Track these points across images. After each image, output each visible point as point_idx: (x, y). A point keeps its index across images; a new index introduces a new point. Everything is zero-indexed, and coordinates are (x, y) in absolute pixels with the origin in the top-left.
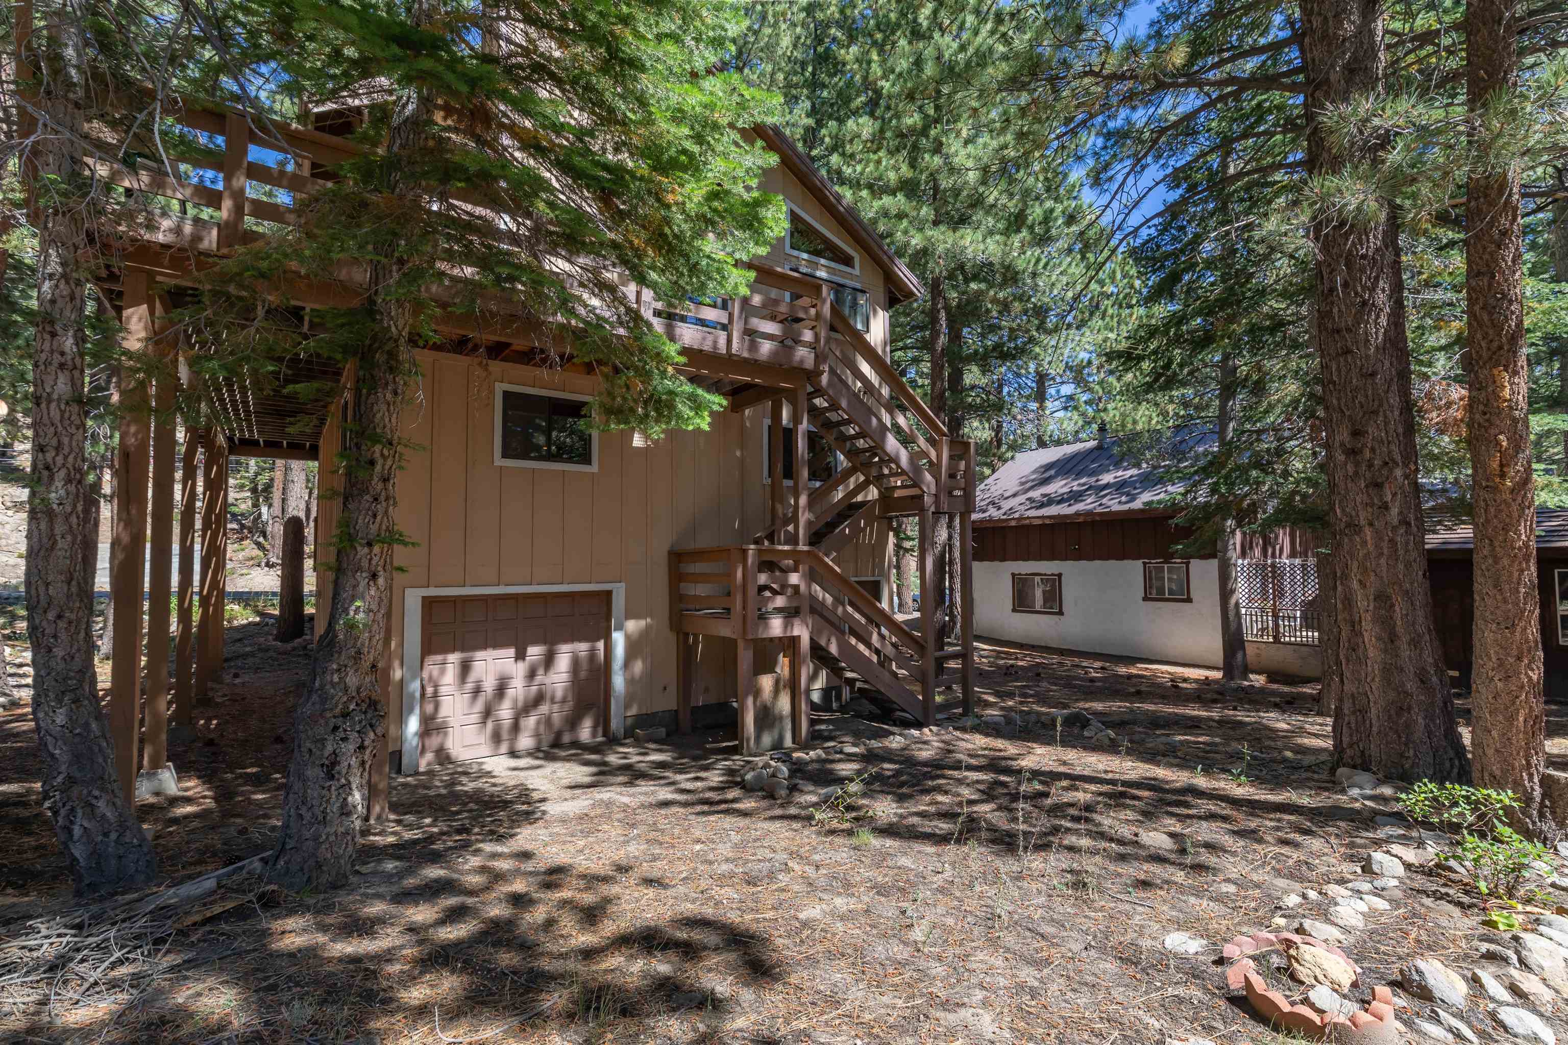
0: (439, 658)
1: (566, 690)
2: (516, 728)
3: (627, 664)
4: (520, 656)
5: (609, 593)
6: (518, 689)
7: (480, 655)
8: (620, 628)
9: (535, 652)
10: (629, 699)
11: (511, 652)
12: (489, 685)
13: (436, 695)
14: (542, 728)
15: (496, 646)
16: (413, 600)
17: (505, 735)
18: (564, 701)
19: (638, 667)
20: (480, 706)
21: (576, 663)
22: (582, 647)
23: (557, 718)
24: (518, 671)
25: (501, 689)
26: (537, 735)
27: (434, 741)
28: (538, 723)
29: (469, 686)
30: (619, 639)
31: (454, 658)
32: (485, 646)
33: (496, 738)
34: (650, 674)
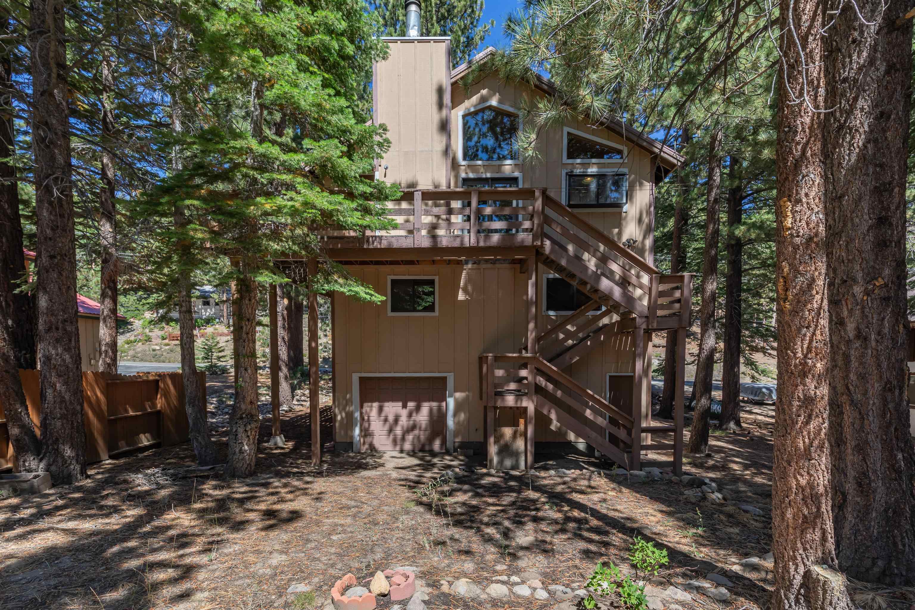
0: (370, 404)
1: (426, 424)
2: (403, 439)
3: (455, 415)
4: (404, 406)
5: (445, 378)
6: (404, 421)
7: (386, 404)
8: (451, 396)
9: (411, 405)
10: (456, 434)
11: (400, 404)
12: (391, 418)
13: (369, 420)
14: (416, 441)
15: (393, 400)
16: (355, 377)
17: (399, 442)
18: (425, 430)
19: (462, 416)
20: (387, 427)
21: (431, 410)
22: (435, 404)
23: (422, 437)
24: (404, 413)
25: (396, 420)
26: (413, 444)
27: (368, 440)
28: (413, 439)
29: (382, 418)
30: (451, 402)
31: (376, 405)
32: (388, 401)
33: (395, 442)
34: (469, 420)
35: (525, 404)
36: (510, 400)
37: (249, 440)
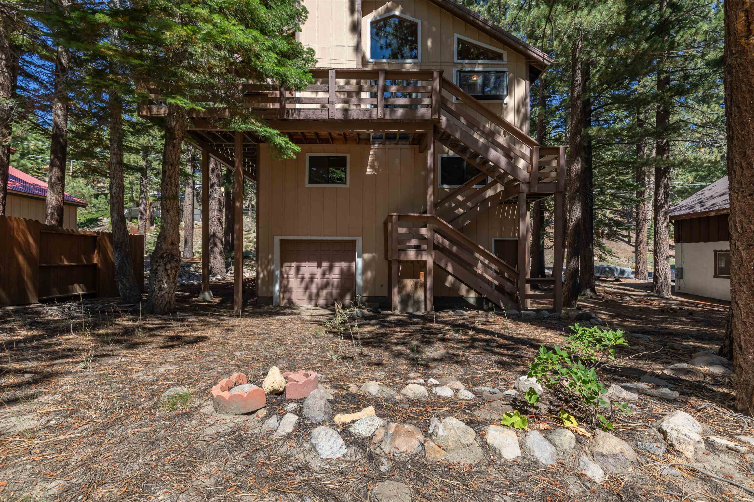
0: (289, 264)
1: (338, 282)
2: (318, 295)
3: (364, 272)
4: (319, 266)
5: (355, 241)
6: (318, 280)
7: (303, 264)
8: (359, 256)
9: (325, 265)
10: (364, 289)
11: (316, 264)
12: (307, 276)
13: (288, 278)
14: (329, 297)
15: (309, 260)
16: (277, 240)
17: (314, 297)
18: (337, 287)
19: (369, 274)
20: (304, 284)
22: (344, 265)
23: (334, 293)
24: (318, 272)
25: (312, 279)
26: (326, 299)
27: (287, 295)
28: (327, 294)
29: (300, 276)
30: (359, 262)
31: (294, 264)
32: (305, 261)
33: (310, 298)
34: (375, 278)
35: (424, 258)
36: (412, 255)
37: (169, 278)
